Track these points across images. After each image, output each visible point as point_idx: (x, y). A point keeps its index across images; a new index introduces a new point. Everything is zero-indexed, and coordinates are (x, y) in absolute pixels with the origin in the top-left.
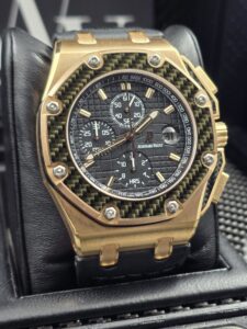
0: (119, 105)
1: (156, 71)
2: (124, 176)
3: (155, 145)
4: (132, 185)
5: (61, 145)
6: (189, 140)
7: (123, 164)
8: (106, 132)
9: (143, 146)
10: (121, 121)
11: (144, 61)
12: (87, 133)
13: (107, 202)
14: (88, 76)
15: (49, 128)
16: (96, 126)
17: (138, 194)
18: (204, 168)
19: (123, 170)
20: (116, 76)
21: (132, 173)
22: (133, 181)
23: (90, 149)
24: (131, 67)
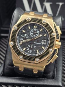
0: (33, 31)
1: (43, 25)
2: (29, 49)
3: (39, 43)
4: (30, 52)
5: (14, 37)
6: (48, 44)
7: (29, 46)
8: (27, 37)
9: (36, 43)
10: (32, 35)
11: (41, 22)
12: (23, 36)
13: (21, 54)
14: (26, 22)
15: (13, 33)
16: (25, 35)
17: (30, 55)
18: (49, 52)
19: (29, 47)
20: (33, 24)
21: (31, 49)
22: (31, 51)
23: (22, 40)
24: (37, 22)
